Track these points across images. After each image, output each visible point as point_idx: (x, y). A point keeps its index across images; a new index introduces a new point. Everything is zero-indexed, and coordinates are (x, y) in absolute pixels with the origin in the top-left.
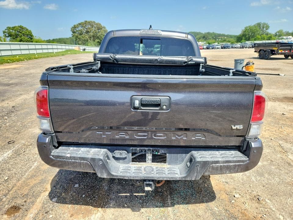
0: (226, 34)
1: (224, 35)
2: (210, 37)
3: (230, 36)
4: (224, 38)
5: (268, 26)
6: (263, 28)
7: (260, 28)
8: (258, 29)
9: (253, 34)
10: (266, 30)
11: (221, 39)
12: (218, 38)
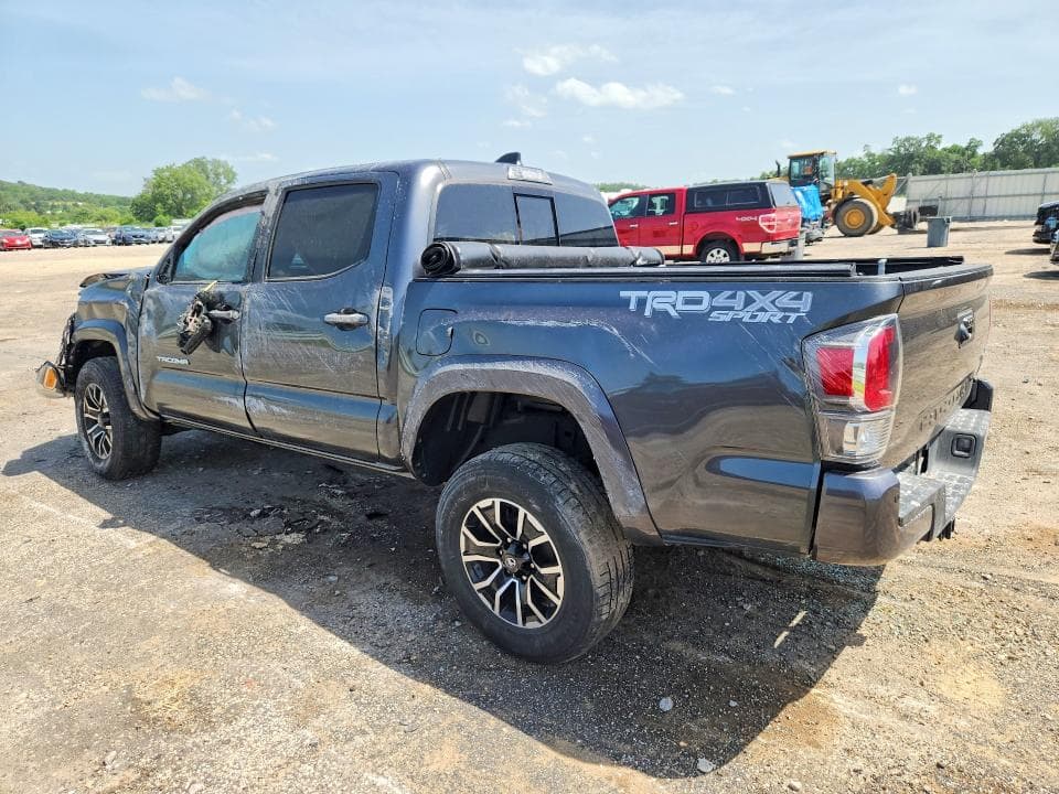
0: (81, 191)
1: (73, 196)
2: (15, 202)
3: (97, 200)
4: (76, 205)
5: (231, 171)
6: (217, 175)
7: (208, 177)
8: (201, 178)
9: (189, 196)
10: (228, 182)
11: (65, 208)
12: (50, 203)
